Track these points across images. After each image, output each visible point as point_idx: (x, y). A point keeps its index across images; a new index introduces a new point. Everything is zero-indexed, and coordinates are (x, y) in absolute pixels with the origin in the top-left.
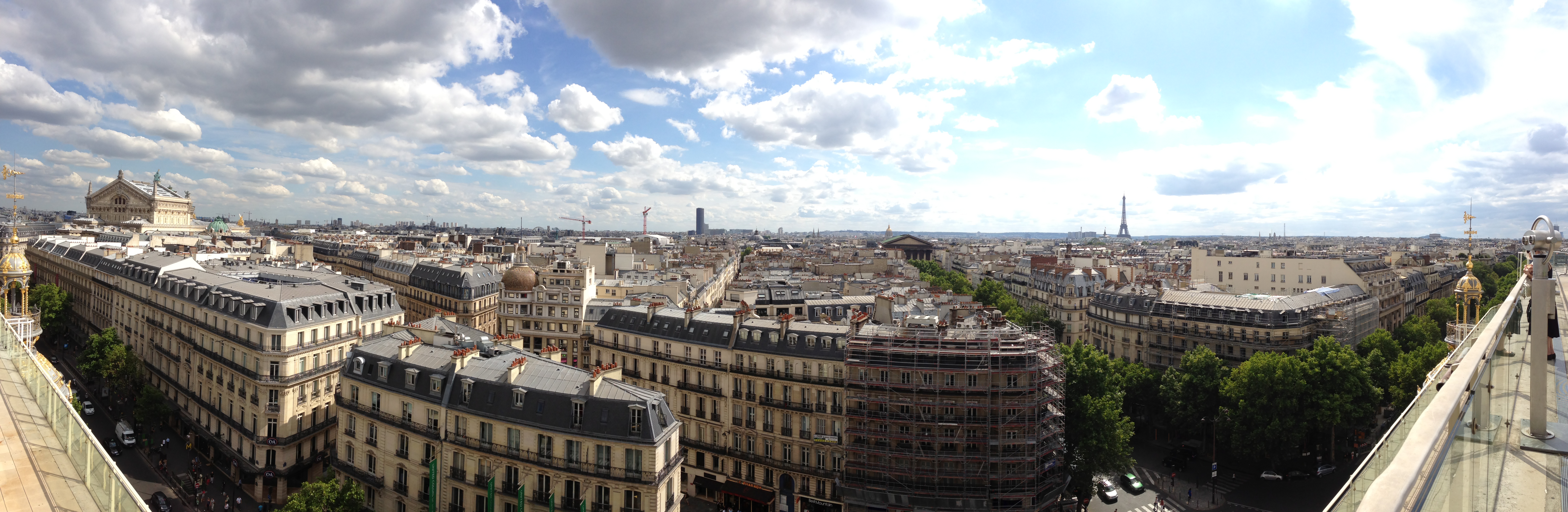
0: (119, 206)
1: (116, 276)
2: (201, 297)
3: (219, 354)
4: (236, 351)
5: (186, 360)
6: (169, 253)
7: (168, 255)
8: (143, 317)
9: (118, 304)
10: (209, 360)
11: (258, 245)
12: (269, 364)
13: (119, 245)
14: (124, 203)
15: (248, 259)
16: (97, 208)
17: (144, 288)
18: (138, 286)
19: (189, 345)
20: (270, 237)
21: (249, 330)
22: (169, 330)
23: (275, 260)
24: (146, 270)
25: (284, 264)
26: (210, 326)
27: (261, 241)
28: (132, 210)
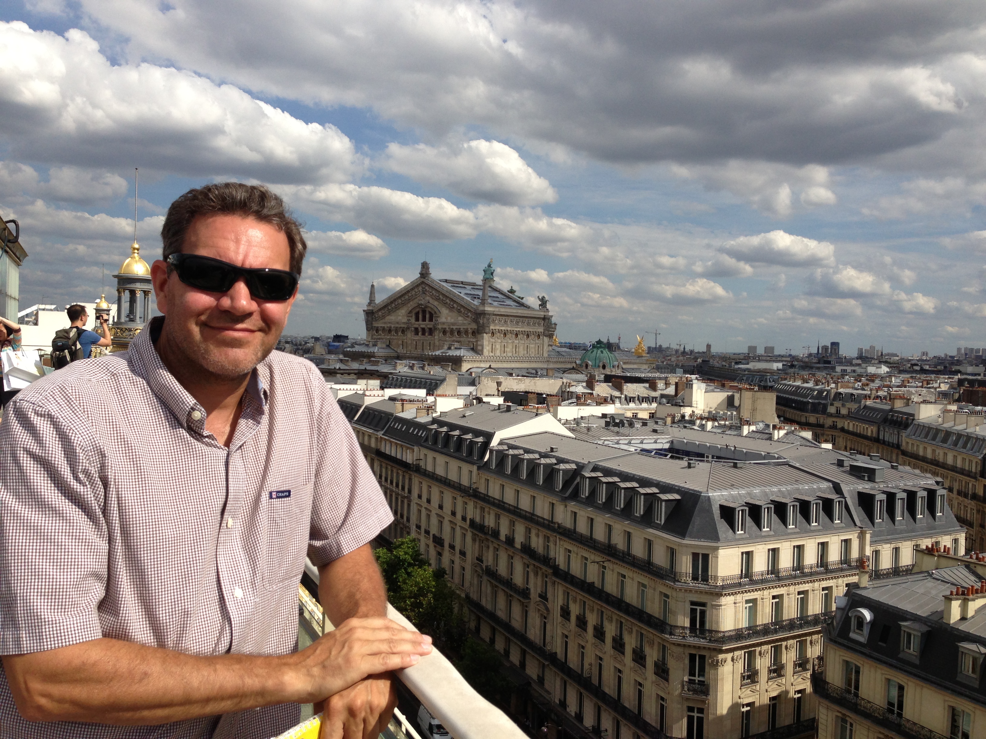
0: (422, 324)
1: (416, 448)
2: (566, 484)
3: (598, 584)
4: (627, 581)
5: (540, 596)
6: (509, 407)
7: (508, 409)
8: (464, 519)
9: (420, 497)
10: (581, 595)
11: (671, 390)
12: (688, 607)
13: (421, 393)
14: (431, 320)
15: (652, 416)
16: (384, 329)
17: (466, 468)
18: (454, 464)
19: (544, 568)
20: (694, 377)
21: (649, 543)
22: (510, 541)
23: (702, 418)
24: (469, 436)
25: (720, 426)
26: (581, 535)
27: (677, 384)
28: (444, 332)
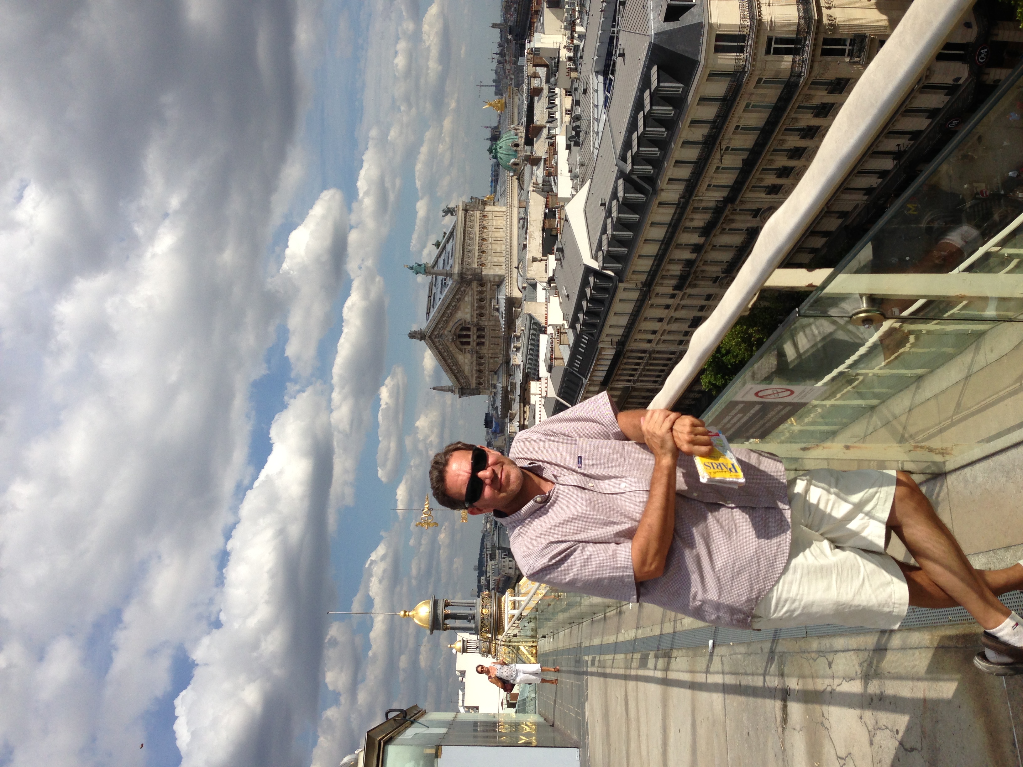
0: (473, 338)
1: (600, 345)
2: (639, 189)
3: (745, 155)
4: (742, 124)
5: (755, 216)
6: (558, 250)
7: (561, 250)
8: (673, 296)
9: (650, 341)
10: (756, 174)
11: (542, 72)
12: (772, 57)
13: (544, 339)
14: (468, 329)
15: (569, 93)
17: (621, 294)
18: (617, 306)
19: (727, 212)
20: (527, 45)
21: (703, 100)
22: (697, 248)
23: (572, 38)
24: (588, 291)
25: (581, 17)
26: (693, 173)
27: (535, 65)
28: (481, 315)
